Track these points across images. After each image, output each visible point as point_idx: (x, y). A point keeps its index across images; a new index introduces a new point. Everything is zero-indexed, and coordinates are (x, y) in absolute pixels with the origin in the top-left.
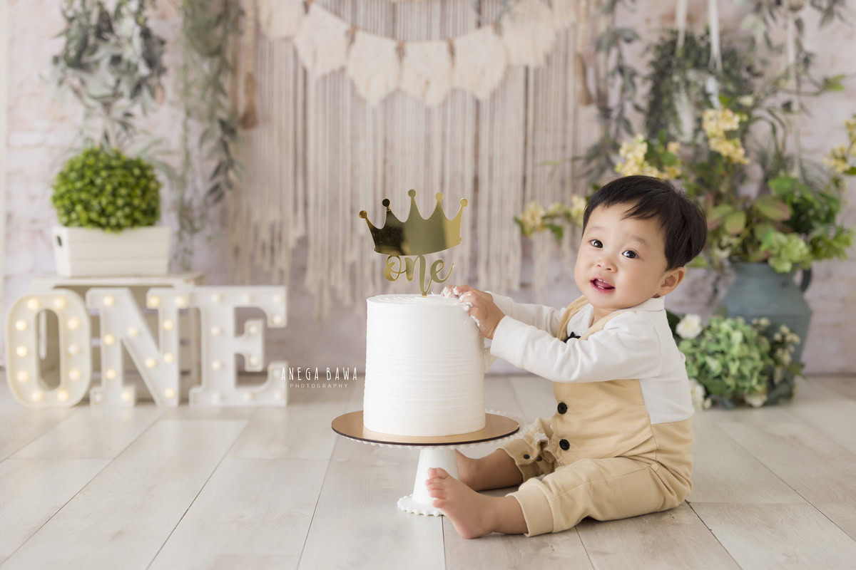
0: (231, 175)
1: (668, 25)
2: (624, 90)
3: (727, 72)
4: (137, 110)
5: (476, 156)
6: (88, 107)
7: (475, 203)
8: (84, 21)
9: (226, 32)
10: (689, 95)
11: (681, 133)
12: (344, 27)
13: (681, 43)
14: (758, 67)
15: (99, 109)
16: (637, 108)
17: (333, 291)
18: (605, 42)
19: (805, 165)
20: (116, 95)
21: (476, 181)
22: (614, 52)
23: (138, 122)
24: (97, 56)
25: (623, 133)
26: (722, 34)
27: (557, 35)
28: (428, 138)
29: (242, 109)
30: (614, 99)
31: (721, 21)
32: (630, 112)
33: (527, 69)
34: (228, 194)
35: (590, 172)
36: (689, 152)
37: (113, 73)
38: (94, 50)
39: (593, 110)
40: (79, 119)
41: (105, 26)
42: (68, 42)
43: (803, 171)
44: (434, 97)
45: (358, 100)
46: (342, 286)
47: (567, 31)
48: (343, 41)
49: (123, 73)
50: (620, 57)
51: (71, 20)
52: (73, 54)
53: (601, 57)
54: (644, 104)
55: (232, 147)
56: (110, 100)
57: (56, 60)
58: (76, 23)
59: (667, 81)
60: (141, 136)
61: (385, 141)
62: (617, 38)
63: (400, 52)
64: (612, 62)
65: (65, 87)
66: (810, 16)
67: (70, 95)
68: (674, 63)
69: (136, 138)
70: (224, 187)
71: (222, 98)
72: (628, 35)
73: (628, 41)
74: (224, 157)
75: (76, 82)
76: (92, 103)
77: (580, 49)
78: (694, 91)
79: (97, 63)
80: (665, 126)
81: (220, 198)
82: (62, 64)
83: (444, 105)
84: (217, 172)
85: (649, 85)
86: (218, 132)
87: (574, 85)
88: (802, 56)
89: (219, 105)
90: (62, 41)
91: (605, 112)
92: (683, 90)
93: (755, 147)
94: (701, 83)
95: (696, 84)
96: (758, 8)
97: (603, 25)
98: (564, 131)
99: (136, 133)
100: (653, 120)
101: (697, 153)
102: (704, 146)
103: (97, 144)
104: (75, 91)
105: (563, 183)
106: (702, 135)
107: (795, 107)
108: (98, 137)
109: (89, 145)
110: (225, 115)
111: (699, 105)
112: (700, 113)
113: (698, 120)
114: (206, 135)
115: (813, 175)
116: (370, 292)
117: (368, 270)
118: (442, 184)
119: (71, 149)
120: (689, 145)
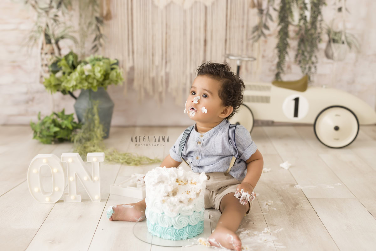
0: (101, 40)
2: (269, 2)
4: (60, 13)
5: (205, 31)
6: (39, 13)
7: (205, 51)
10: (297, 4)
11: (293, 20)
15: (44, 14)
16: (275, 9)
17: (145, 89)
19: (347, 35)
20: (51, 7)
21: (205, 41)
23: (61, 19)
25: (269, 20)
28: (185, 23)
29: (105, 13)
30: (264, 6)
32: (272, 12)
34: (100, 49)
35: (254, 37)
36: (297, 29)
39: (256, 10)
40: (35, 18)
43: (346, 37)
44: (187, 5)
45: (155, 7)
54: (278, 8)
55: (101, 28)
56: (48, 10)
60: (63, 25)
61: (167, 25)
65: (28, 5)
67: (31, 8)
69: (60, 25)
70: (98, 46)
71: (96, 7)
74: (98, 33)
75: (33, 2)
76: (40, 11)
78: (300, 2)
80: (287, 17)
81: (97, 50)
83: (191, 8)
84: (95, 40)
86: (95, 22)
89: (95, 11)
91: (261, 11)
92: (295, 2)
93: (326, 27)
98: (243, 19)
99: (60, 24)
100: (282, 15)
101: (300, 30)
102: (303, 26)
103: (44, 29)
104: (33, 6)
105: (242, 42)
106: (302, 22)
107: (343, 10)
108: (44, 26)
109: (40, 29)
110: (98, 15)
111: (301, 9)
112: (302, 12)
113: (301, 15)
114: (90, 24)
115: (350, 39)
116: (160, 89)
117: (159, 80)
118: (191, 42)
119: (32, 31)
120: (297, 26)
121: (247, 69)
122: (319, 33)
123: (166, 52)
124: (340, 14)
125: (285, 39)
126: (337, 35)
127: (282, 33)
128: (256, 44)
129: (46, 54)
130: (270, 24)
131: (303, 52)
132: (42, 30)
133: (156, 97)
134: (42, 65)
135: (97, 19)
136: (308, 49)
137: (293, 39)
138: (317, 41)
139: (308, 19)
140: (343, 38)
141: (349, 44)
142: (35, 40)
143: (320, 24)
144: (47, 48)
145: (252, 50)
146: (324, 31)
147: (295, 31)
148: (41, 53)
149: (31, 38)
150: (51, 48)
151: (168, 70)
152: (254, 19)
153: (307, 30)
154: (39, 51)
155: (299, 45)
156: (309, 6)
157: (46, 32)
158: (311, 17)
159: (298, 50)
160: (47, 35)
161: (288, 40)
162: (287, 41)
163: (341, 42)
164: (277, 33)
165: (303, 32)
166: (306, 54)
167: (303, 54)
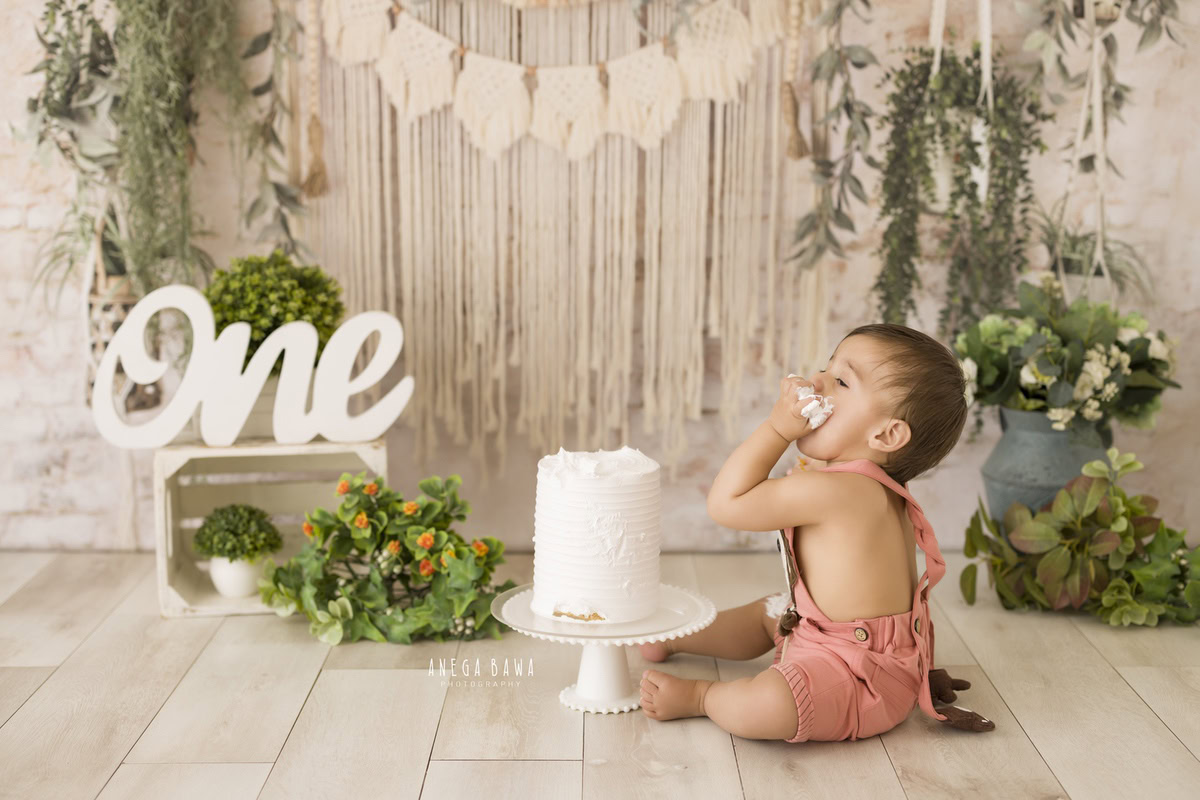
1: (917, 44)
2: (851, 135)
3: (1001, 111)
5: (640, 231)
6: (83, 172)
7: (639, 297)
8: (71, 48)
9: (278, 56)
10: (945, 142)
11: (934, 201)
12: (450, 46)
13: (935, 69)
14: (1047, 107)
15: (100, 175)
16: (871, 162)
17: (440, 423)
18: (825, 66)
19: (1111, 246)
21: (640, 265)
22: (839, 81)
24: (92, 99)
25: (851, 197)
26: (997, 57)
27: (757, 56)
29: (305, 169)
30: (836, 151)
31: (995, 37)
32: (860, 169)
33: (712, 105)
35: (802, 253)
36: (945, 225)
37: (117, 123)
38: (89, 90)
39: (807, 164)
40: (71, 190)
41: (102, 55)
42: (50, 80)
43: (1108, 254)
44: (579, 147)
45: (470, 151)
46: (453, 416)
47: (770, 50)
48: (448, 68)
49: (131, 121)
50: (847, 87)
51: (52, 47)
52: (57, 96)
53: (821, 86)
54: (881, 156)
55: (293, 222)
56: (113, 161)
57: (33, 105)
58: (59, 51)
59: (916, 122)
61: (511, 209)
62: (844, 60)
63: (530, 81)
64: (836, 96)
65: (48, 144)
66: (1125, 32)
67: (56, 153)
68: (927, 98)
71: (275, 153)
72: (860, 57)
73: (860, 65)
74: (283, 238)
75: (64, 137)
76: (88, 166)
77: (789, 77)
78: (955, 138)
79: (93, 107)
80: (912, 189)
82: (43, 111)
83: (594, 155)
85: (889, 128)
86: (273, 202)
87: (780, 128)
88: (1112, 90)
89: (275, 164)
90: (42, 77)
91: (825, 168)
92: (939, 139)
93: (1043, 222)
94: (963, 127)
95: (958, 128)
96: (1049, 20)
97: (823, 41)
98: (766, 194)
100: (895, 180)
101: (955, 228)
102: (966, 217)
103: (98, 226)
104: (64, 150)
105: (763, 268)
106: (962, 201)
107: (1099, 163)
108: (100, 215)
109: (88, 226)
110: (282, 178)
111: (959, 160)
112: (961, 171)
113: (959, 180)
114: (256, 207)
115: (1121, 260)
116: (491, 424)
117: (488, 393)
118: (592, 270)
119: (61, 234)
120: (944, 215)
121: (777, 356)
122: (1019, 241)
123: (510, 302)
124: (1088, 177)
125: (906, 259)
126: (1079, 247)
127: (895, 241)
128: (810, 277)
129: (107, 308)
130: (854, 208)
131: (966, 301)
132: (93, 230)
133: (478, 448)
134: (94, 346)
135: (279, 189)
136: (984, 292)
137: (930, 258)
138: (1014, 266)
139: (982, 192)
140: (1099, 256)
141: (1117, 277)
142: (72, 262)
143: (1024, 211)
144: (112, 288)
145: (796, 296)
146: (1036, 233)
147: (936, 234)
148: (91, 306)
149: (57, 255)
150: (124, 289)
151: (514, 360)
152: (803, 194)
153: (979, 232)
154: (85, 297)
155: (953, 279)
156: (984, 152)
157: (109, 236)
158: (992, 186)
159: (950, 295)
160: (108, 246)
161: (914, 260)
162: (911, 266)
163: (1092, 271)
164: (878, 241)
165: (966, 235)
166: (975, 308)
167: (966, 310)
